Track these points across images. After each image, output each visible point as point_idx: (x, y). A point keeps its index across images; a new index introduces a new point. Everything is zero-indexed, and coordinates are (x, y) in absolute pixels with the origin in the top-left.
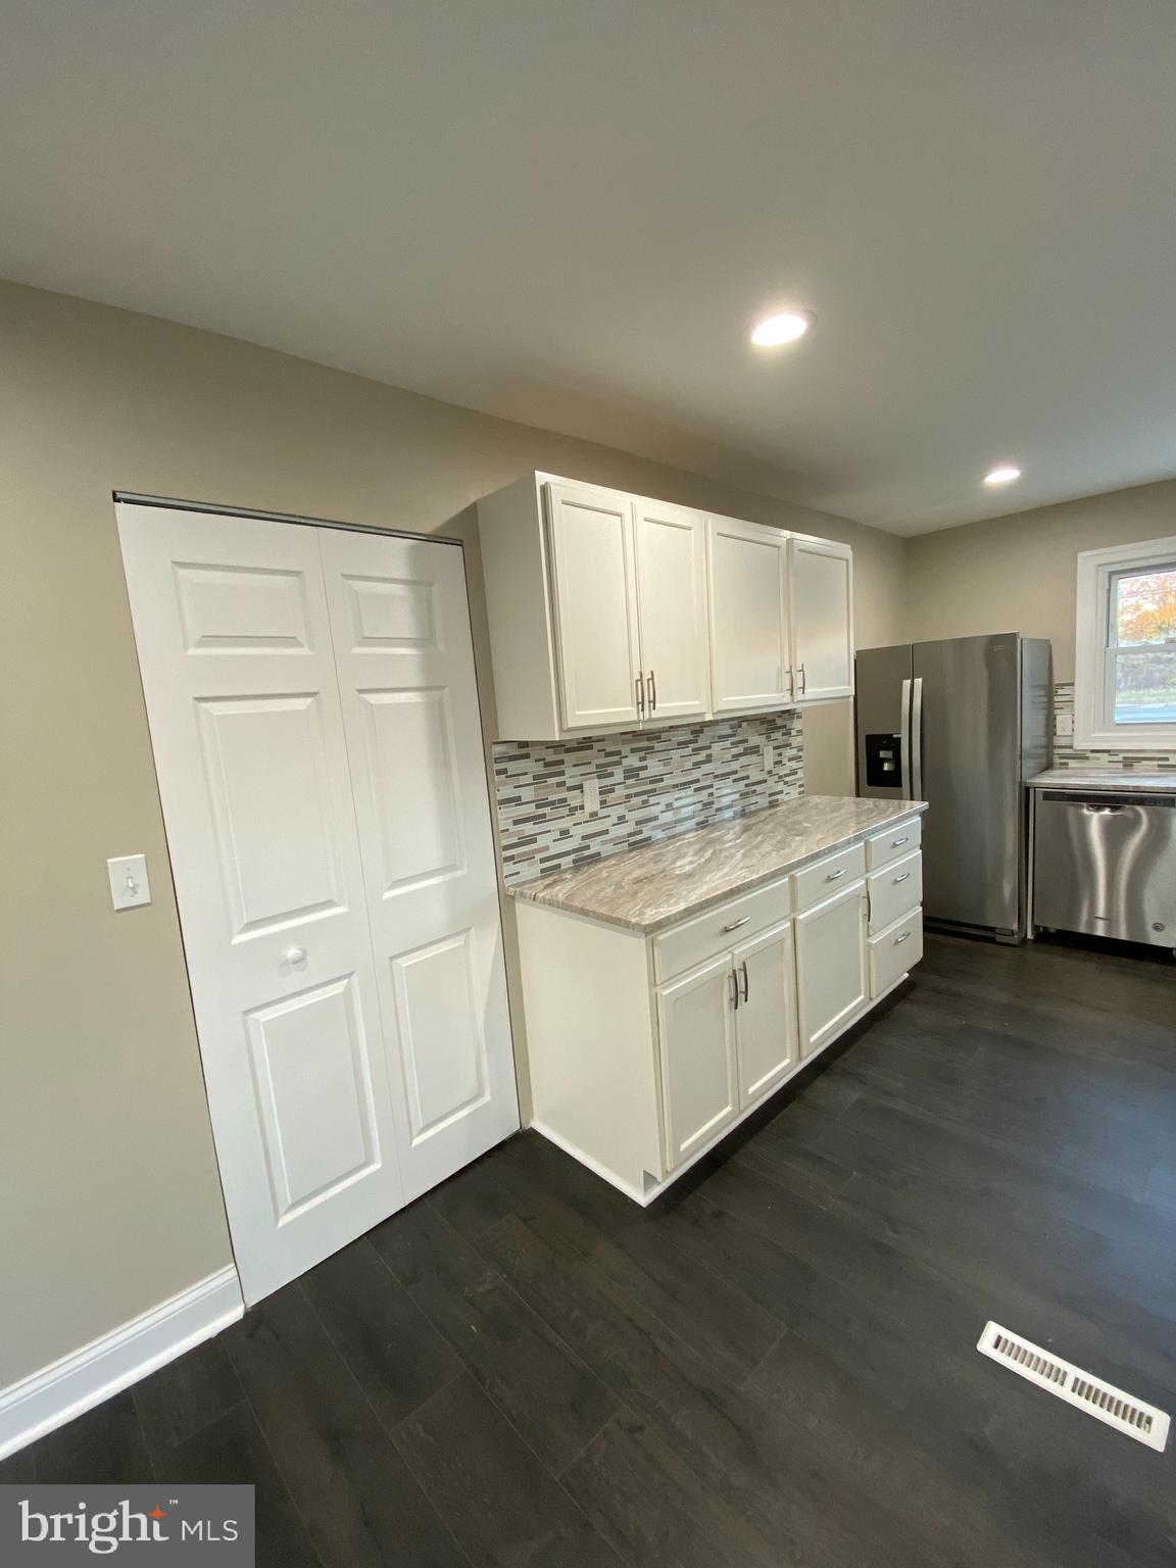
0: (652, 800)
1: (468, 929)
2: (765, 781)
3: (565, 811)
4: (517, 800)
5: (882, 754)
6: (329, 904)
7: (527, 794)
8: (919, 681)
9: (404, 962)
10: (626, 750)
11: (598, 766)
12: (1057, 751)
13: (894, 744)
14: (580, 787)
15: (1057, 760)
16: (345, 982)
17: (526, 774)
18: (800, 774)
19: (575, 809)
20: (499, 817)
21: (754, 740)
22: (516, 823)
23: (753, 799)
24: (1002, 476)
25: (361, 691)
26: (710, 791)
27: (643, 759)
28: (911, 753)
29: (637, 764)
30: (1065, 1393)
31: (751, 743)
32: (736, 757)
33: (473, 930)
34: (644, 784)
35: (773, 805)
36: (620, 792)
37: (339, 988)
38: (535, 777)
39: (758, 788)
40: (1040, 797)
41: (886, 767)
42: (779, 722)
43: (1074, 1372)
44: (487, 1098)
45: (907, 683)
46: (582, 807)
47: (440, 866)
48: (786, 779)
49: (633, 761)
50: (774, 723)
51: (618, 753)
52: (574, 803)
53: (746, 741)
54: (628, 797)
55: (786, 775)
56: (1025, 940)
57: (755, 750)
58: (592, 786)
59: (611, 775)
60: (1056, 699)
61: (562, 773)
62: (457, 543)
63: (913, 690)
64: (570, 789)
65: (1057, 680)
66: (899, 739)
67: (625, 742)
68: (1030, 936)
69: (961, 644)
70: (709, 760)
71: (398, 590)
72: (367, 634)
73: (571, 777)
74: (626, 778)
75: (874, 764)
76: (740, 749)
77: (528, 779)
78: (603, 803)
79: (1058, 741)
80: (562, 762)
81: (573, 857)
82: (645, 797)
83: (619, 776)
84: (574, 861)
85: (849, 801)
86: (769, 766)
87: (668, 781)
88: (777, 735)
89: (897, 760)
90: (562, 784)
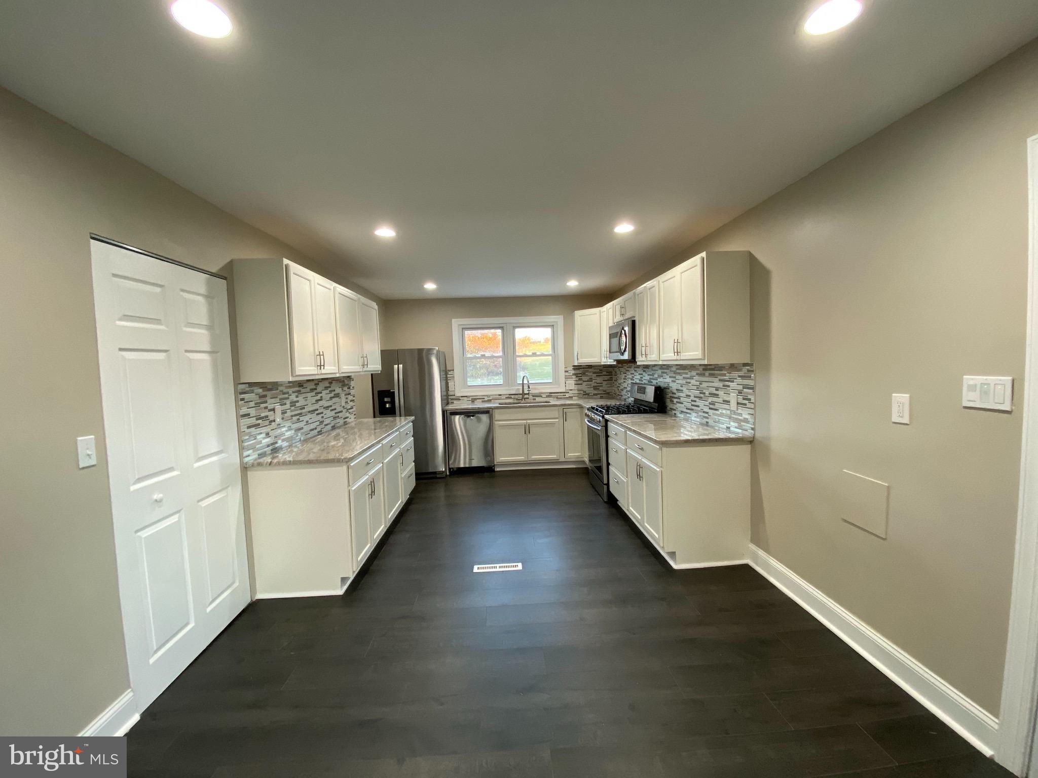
0: (301, 418)
1: (228, 486)
2: (341, 412)
3: (267, 422)
4: (247, 415)
5: (386, 400)
6: (171, 469)
7: (253, 412)
8: (401, 366)
9: (204, 504)
10: (291, 391)
11: (281, 399)
12: (450, 397)
13: (391, 395)
14: (273, 410)
15: (450, 401)
16: (176, 516)
17: (251, 401)
18: (354, 409)
19: (271, 422)
20: (242, 424)
21: (338, 390)
22: (249, 427)
23: (338, 420)
24: (430, 286)
25: (187, 351)
26: (322, 415)
27: (297, 397)
28: (399, 399)
29: (295, 399)
30: (498, 569)
31: (336, 392)
32: (331, 398)
33: (230, 488)
34: (297, 410)
35: (345, 423)
36: (289, 414)
37: (175, 519)
38: (256, 404)
39: (340, 415)
40: (448, 414)
41: (388, 406)
42: (346, 382)
43: (498, 565)
44: (237, 584)
45: (396, 366)
46: (274, 421)
47: (219, 450)
48: (350, 411)
49: (293, 397)
50: (344, 381)
51: (288, 393)
52: (271, 418)
53: (335, 390)
54: (292, 416)
55: (350, 409)
56: (446, 475)
57: (337, 396)
58: (279, 408)
59: (285, 404)
60: (448, 376)
61: (266, 402)
62: (225, 278)
63: (398, 368)
64: (270, 410)
65: (448, 368)
66: (394, 392)
67: (290, 387)
68: (448, 474)
69: (411, 351)
70: (321, 400)
71: (200, 299)
72: (189, 322)
73: (270, 404)
74: (291, 406)
75: (382, 404)
76: (332, 395)
77: (252, 404)
78: (283, 419)
79: (450, 393)
80: (265, 396)
81: (271, 448)
82: (298, 417)
83: (288, 406)
84: (272, 450)
85: (371, 420)
86: (343, 404)
87: (307, 409)
88: (345, 388)
89: (393, 402)
90: (266, 408)
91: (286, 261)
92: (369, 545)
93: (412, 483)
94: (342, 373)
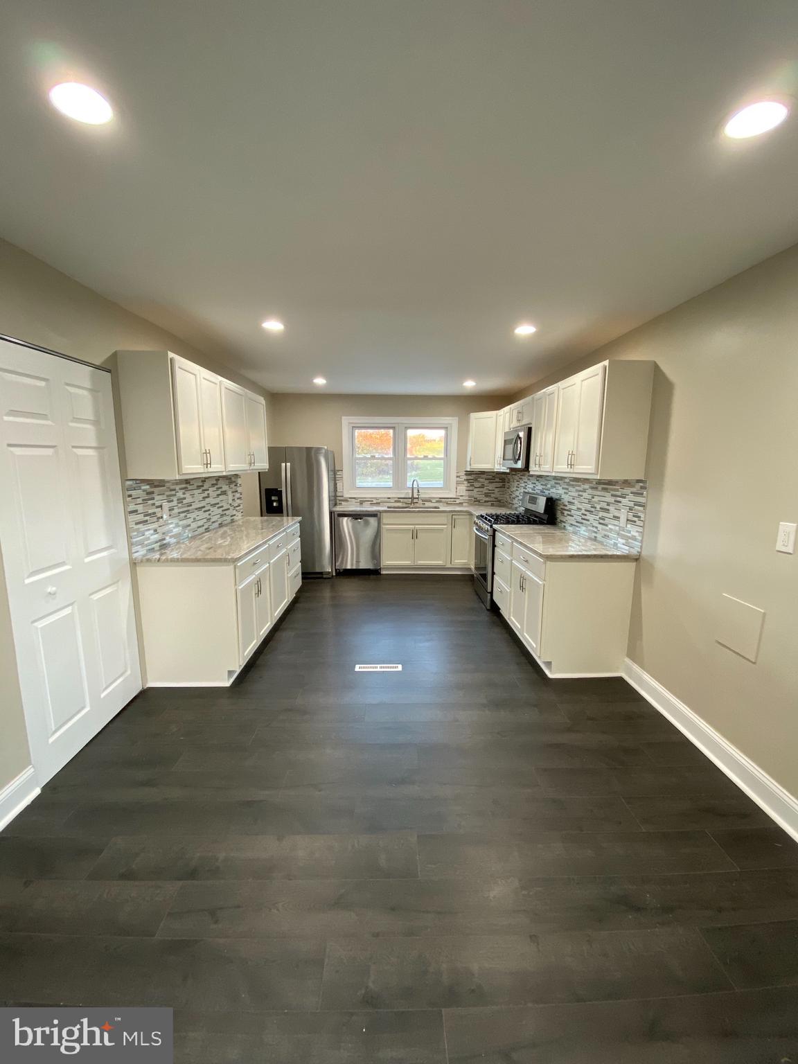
0: (189, 516)
1: (118, 581)
2: (229, 509)
3: (155, 519)
4: (135, 512)
5: (273, 498)
6: (64, 563)
7: (140, 508)
8: (288, 464)
9: (96, 597)
10: (177, 488)
11: (168, 496)
12: (338, 498)
13: (279, 493)
14: (161, 506)
15: (338, 502)
16: (70, 608)
17: (139, 498)
18: (241, 507)
19: (158, 518)
20: (130, 520)
21: (225, 488)
22: (137, 524)
23: (225, 518)
24: (320, 381)
25: (73, 447)
26: (209, 512)
27: (184, 494)
28: (287, 499)
29: (182, 496)
30: (379, 670)
31: (223, 489)
32: (218, 495)
33: (120, 582)
34: (185, 507)
35: (233, 521)
36: (176, 511)
37: (67, 611)
38: (143, 500)
39: (227, 512)
40: (336, 516)
41: (275, 504)
42: (233, 479)
43: (379, 666)
44: (129, 672)
45: (283, 465)
46: (162, 517)
47: (108, 545)
48: (237, 508)
49: (180, 494)
50: (231, 479)
51: (175, 490)
52: (159, 515)
53: (221, 488)
54: (179, 513)
55: (237, 507)
56: (333, 576)
57: (224, 493)
58: (166, 505)
59: (172, 501)
60: (337, 476)
61: (153, 499)
62: (109, 371)
63: (286, 467)
64: (157, 507)
65: (336, 469)
66: (281, 491)
67: (177, 484)
68: (334, 574)
69: (300, 449)
70: (208, 497)
71: (85, 393)
72: (75, 416)
73: (157, 501)
74: (178, 503)
75: (269, 502)
76: (219, 492)
77: (139, 501)
78: (170, 515)
79: (338, 494)
80: (153, 493)
81: (159, 544)
82: (184, 514)
83: (175, 503)
84: (160, 546)
85: (259, 519)
86: (230, 501)
87: (194, 506)
88: (232, 486)
89: (280, 501)
90: (154, 504)
91: (171, 355)
92: (255, 641)
93: (298, 582)
94: (229, 471)
